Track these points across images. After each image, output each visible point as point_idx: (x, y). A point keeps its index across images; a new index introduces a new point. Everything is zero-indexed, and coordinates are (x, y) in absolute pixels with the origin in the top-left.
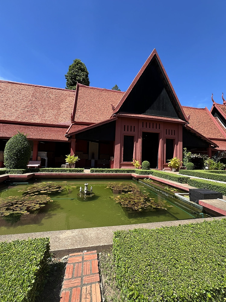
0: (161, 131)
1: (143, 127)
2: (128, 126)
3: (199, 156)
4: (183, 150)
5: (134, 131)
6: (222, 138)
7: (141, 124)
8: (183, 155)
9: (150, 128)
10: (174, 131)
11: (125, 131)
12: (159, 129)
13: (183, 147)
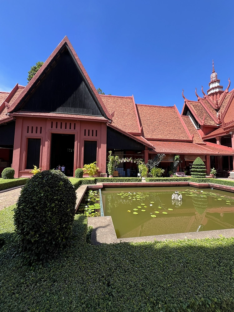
0: (77, 132)
1: (52, 127)
2: (32, 127)
3: (130, 160)
4: (108, 154)
5: (41, 133)
6: (185, 139)
7: (49, 125)
8: (108, 160)
9: (61, 128)
10: (96, 131)
11: (28, 132)
12: (75, 129)
13: (108, 150)
